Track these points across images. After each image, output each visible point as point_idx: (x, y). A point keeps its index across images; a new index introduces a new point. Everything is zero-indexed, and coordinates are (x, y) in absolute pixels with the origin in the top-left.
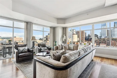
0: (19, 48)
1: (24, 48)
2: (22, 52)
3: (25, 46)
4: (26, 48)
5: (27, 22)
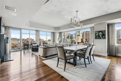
0: (33, 45)
1: (35, 45)
2: (34, 47)
3: (36, 43)
4: (36, 45)
5: (37, 31)
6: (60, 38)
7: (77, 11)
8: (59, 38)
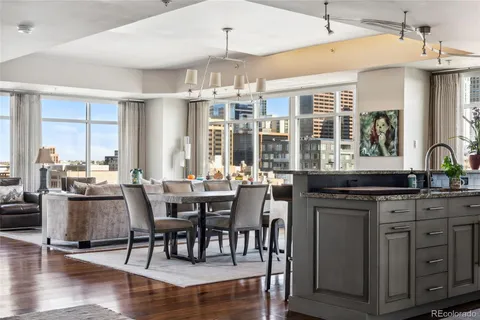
3: (16, 182)
5: (19, 95)
6: (189, 147)
7: (227, 29)
8: (179, 146)
